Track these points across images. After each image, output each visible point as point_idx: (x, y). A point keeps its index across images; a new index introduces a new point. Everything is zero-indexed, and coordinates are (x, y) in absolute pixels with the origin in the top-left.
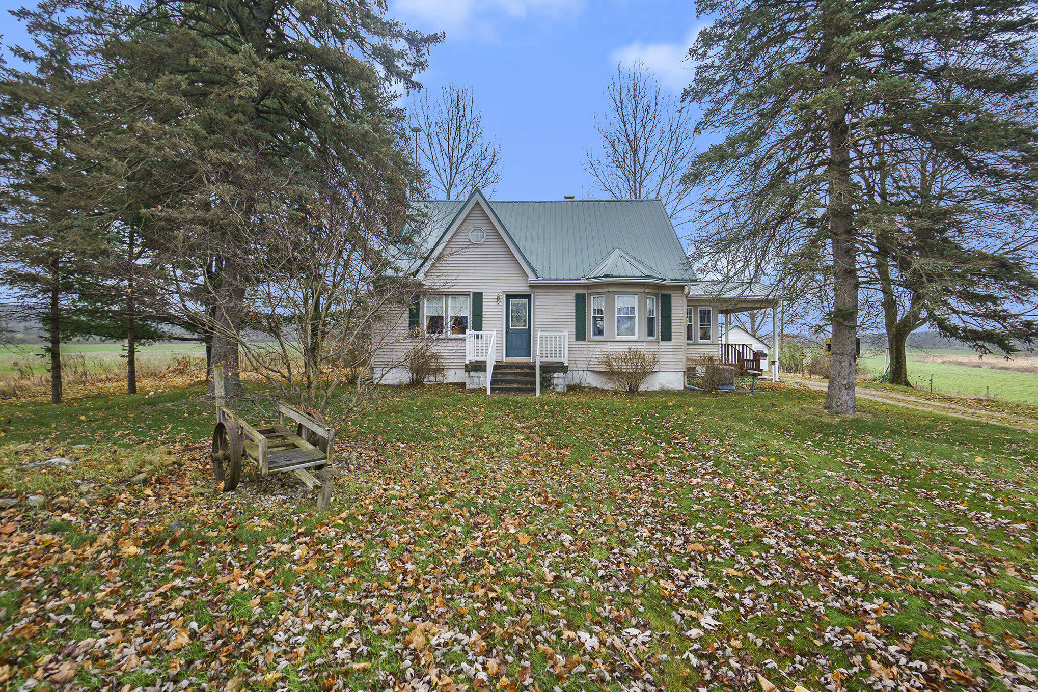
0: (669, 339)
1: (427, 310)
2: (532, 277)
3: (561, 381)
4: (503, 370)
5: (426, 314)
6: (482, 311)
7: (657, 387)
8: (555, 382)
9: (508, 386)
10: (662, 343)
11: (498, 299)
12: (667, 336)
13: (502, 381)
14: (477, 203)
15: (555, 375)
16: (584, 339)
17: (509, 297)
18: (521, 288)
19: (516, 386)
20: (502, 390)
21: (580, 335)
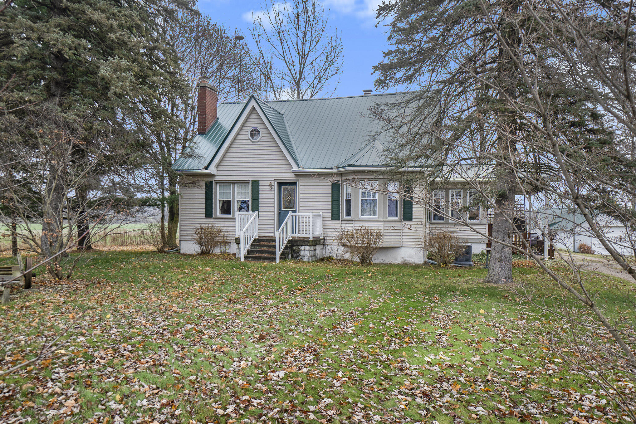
0: (411, 219)
1: (219, 195)
2: (295, 168)
3: (307, 253)
4: (261, 243)
5: (218, 199)
6: (259, 196)
7: (399, 261)
8: (302, 253)
9: (260, 255)
10: (404, 222)
11: (271, 185)
12: (408, 216)
13: (257, 252)
14: (253, 109)
15: (303, 248)
16: (338, 219)
17: (280, 184)
18: (289, 177)
19: (265, 255)
20: (254, 258)
21: (335, 216)
